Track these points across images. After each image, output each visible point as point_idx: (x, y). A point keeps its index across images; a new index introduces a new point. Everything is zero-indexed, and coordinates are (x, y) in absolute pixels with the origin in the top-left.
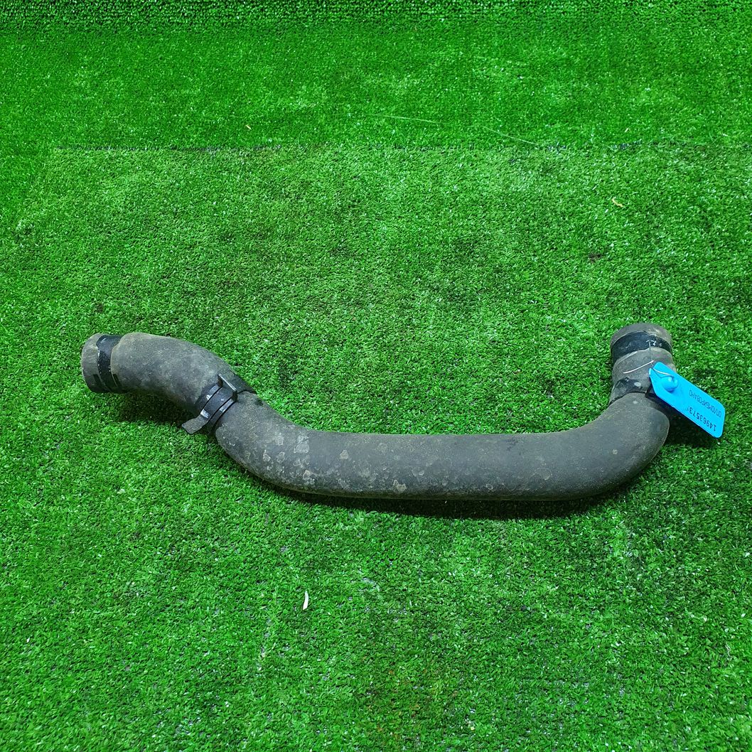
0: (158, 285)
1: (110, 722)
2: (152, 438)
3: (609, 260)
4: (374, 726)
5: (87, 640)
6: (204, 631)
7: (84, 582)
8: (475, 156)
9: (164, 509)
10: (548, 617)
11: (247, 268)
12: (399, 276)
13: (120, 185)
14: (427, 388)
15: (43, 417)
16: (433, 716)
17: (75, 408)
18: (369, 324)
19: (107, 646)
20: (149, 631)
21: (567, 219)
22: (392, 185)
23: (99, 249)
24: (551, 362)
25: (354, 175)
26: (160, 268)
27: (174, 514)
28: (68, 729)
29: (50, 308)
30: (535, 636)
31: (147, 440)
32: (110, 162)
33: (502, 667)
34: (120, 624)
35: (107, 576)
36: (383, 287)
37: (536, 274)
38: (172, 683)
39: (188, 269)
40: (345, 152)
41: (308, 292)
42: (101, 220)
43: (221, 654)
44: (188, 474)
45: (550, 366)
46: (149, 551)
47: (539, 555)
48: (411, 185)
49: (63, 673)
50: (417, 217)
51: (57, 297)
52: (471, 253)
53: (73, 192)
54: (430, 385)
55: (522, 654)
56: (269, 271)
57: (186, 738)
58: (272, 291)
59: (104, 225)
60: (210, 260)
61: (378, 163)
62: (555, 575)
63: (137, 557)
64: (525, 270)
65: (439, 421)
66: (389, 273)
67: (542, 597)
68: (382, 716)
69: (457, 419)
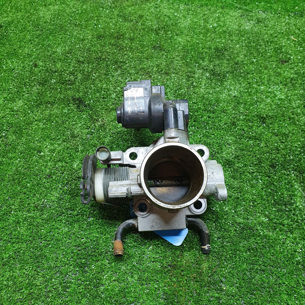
0: (65, 56)
1: (30, 271)
2: (59, 129)
3: (291, 64)
4: (171, 283)
5: (19, 227)
6: (82, 228)
7: (19, 197)
8: (225, 12)
9: (64, 164)
10: (263, 234)
11: (110, 52)
12: (187, 62)
14: (200, 117)
15: (3, 115)
16: (204, 280)
17: (20, 112)
18: (172, 84)
19: (30, 231)
20: (53, 226)
21: (269, 44)
22: (184, 20)
23: (37, 38)
24: (263, 108)
26: (67, 49)
27: (69, 167)
28: (7, 273)
29: (10, 63)
30: (256, 243)
31: (57, 130)
33: (239, 258)
34: (38, 220)
35: (32, 195)
36: (179, 66)
37: (255, 67)
38: (64, 253)
39: (80, 50)
40: (160, 4)
41: (141, 66)
42: (38, 25)
43: (91, 240)
44: (77, 148)
45: (263, 111)
46: (55, 185)
47: (258, 202)
48: (193, 22)
49: (6, 244)
50: (196, 36)
51: (14, 58)
52: (223, 54)
53: (25, 11)
54: (202, 115)
55: (250, 252)
56: (121, 54)
57: (71, 282)
58: (122, 64)
59: (40, 27)
60: (92, 47)
61: (177, 10)
62: (267, 213)
63: (49, 187)
64: (250, 65)
65: (207, 133)
66: (182, 60)
67: (260, 224)
68: (176, 279)
69: (216, 133)
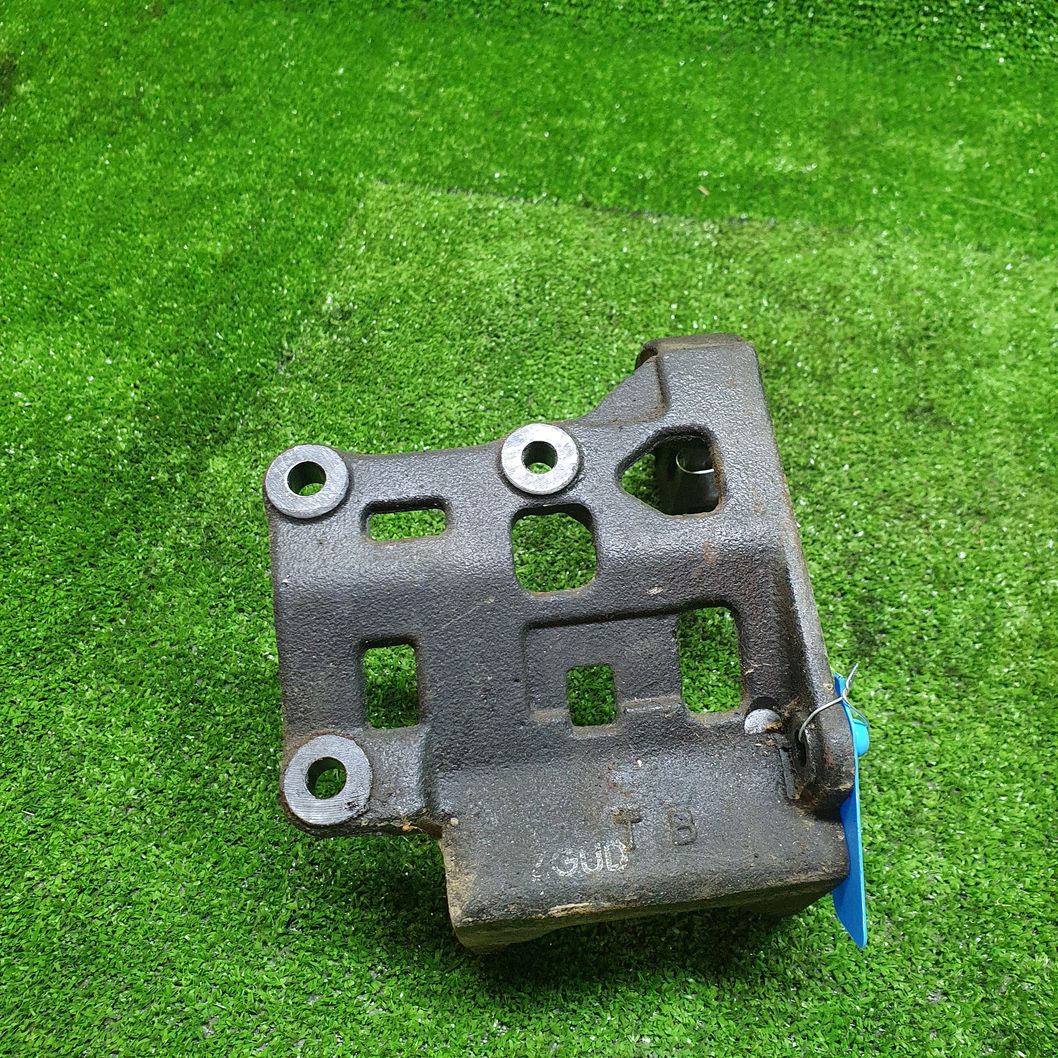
13: (500, 254)
25: (914, 285)
32: (476, 214)
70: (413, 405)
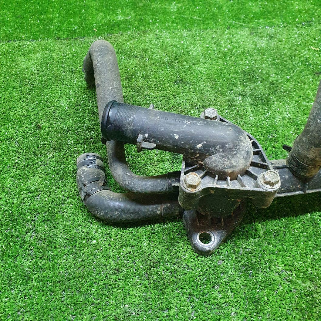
70: (5, 113)
